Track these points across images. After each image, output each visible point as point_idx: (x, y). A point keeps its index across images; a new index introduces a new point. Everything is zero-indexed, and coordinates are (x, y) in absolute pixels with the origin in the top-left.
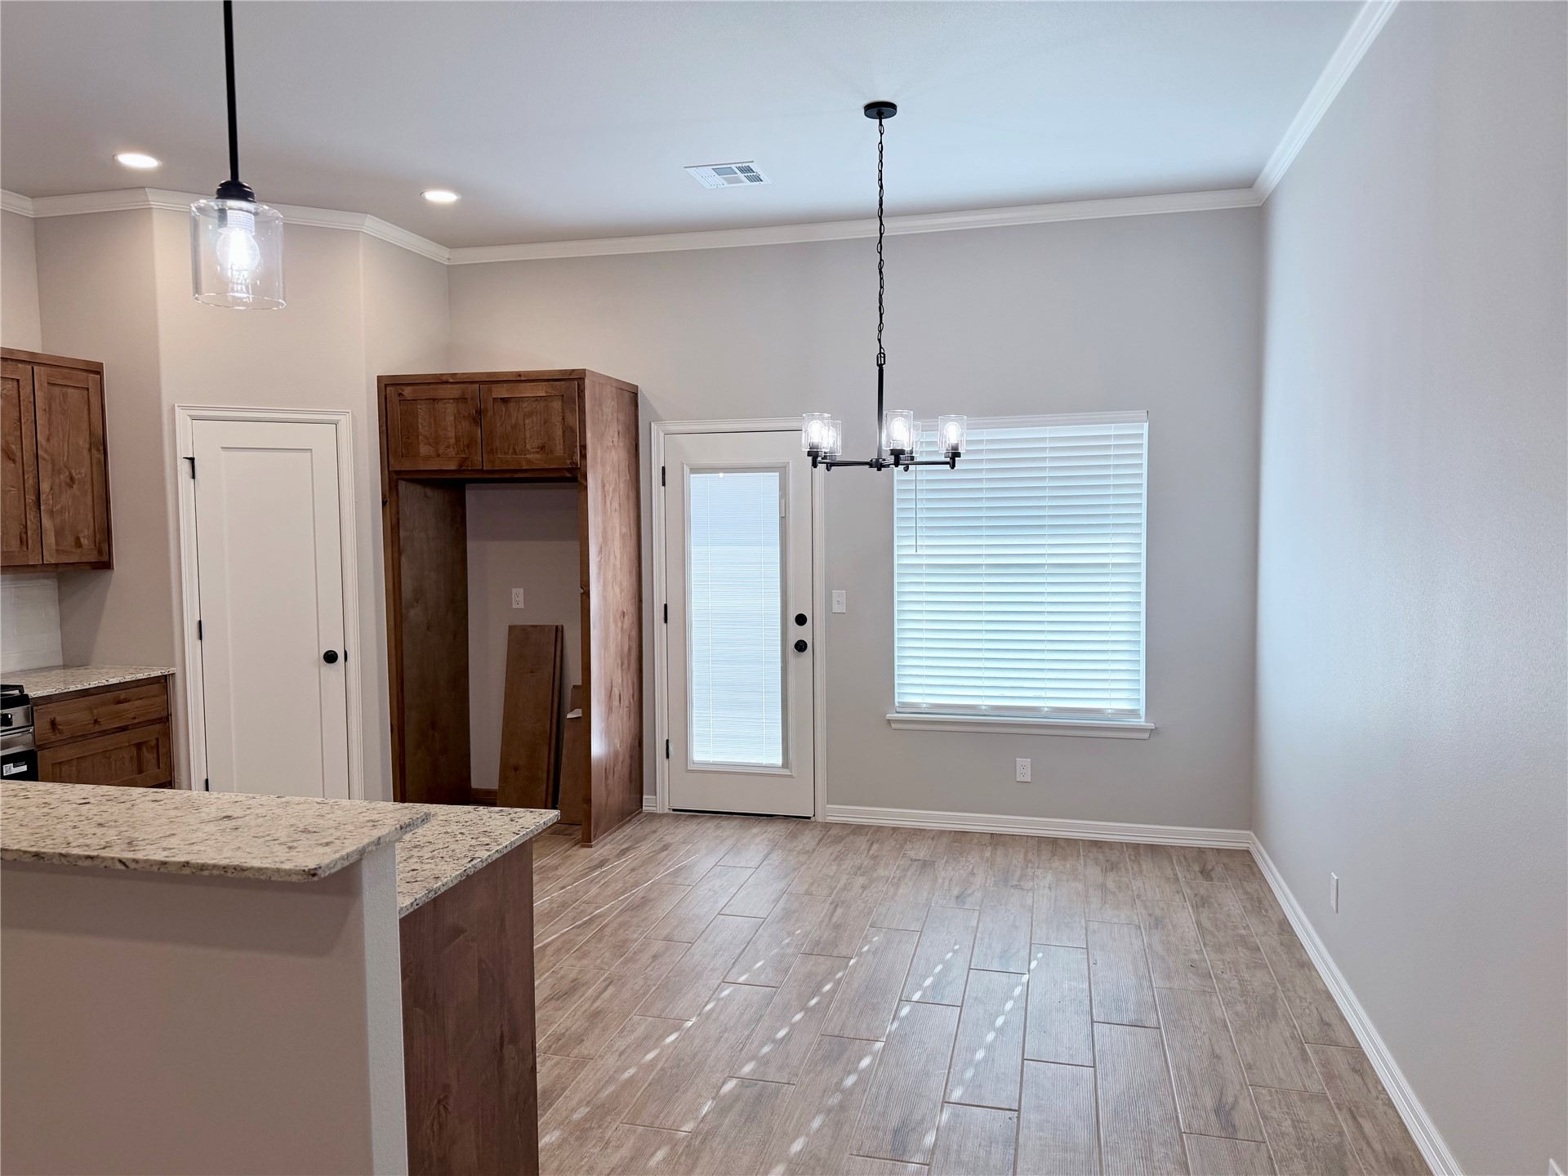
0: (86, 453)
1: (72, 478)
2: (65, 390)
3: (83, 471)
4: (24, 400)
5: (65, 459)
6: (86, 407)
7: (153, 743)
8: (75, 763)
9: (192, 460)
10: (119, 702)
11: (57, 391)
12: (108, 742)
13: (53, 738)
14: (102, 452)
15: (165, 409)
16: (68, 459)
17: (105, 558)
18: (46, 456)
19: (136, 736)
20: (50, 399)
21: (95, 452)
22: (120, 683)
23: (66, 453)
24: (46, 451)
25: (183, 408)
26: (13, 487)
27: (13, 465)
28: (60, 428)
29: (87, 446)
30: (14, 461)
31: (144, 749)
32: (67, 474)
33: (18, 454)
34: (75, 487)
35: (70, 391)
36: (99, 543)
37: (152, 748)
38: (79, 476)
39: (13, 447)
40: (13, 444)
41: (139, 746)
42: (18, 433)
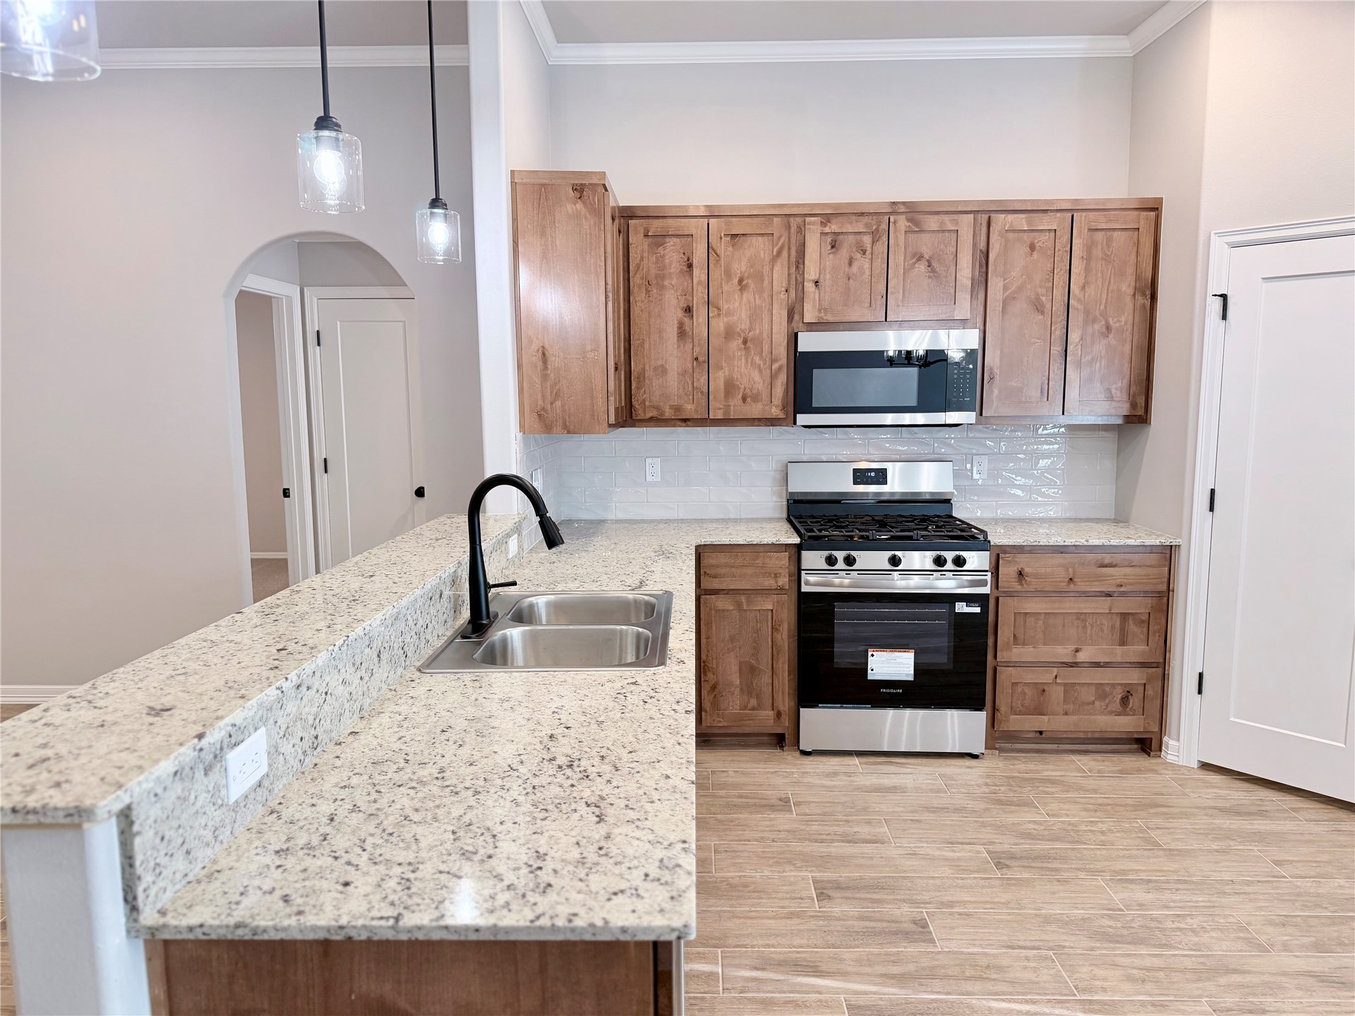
0: (1128, 299)
1: (1108, 328)
2: (1109, 233)
3: (1123, 319)
4: (1059, 250)
5: (1102, 307)
6: (1135, 249)
7: (1145, 617)
8: (1042, 617)
9: (1224, 297)
10: (1103, 566)
11: (1099, 236)
12: (1087, 606)
13: (1019, 588)
14: (1149, 296)
15: (1202, 239)
16: (1105, 307)
17: (1141, 412)
18: (1079, 306)
19: (1122, 605)
20: (1089, 248)
21: (1140, 298)
22: (1103, 546)
23: (1104, 302)
24: (1079, 300)
25: (1220, 235)
26: (1038, 339)
27: (1041, 317)
28: (1099, 275)
29: (1131, 291)
30: (1043, 313)
31: (1131, 622)
32: (1103, 322)
33: (1049, 305)
34: (1111, 336)
35: (1116, 234)
36: (1134, 396)
37: (1143, 621)
38: (1118, 324)
39: (1044, 299)
40: (1043, 295)
41: (1124, 616)
42: (1051, 284)
